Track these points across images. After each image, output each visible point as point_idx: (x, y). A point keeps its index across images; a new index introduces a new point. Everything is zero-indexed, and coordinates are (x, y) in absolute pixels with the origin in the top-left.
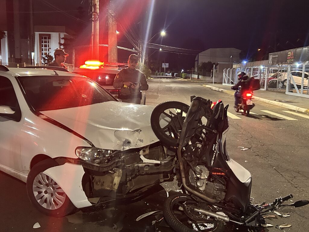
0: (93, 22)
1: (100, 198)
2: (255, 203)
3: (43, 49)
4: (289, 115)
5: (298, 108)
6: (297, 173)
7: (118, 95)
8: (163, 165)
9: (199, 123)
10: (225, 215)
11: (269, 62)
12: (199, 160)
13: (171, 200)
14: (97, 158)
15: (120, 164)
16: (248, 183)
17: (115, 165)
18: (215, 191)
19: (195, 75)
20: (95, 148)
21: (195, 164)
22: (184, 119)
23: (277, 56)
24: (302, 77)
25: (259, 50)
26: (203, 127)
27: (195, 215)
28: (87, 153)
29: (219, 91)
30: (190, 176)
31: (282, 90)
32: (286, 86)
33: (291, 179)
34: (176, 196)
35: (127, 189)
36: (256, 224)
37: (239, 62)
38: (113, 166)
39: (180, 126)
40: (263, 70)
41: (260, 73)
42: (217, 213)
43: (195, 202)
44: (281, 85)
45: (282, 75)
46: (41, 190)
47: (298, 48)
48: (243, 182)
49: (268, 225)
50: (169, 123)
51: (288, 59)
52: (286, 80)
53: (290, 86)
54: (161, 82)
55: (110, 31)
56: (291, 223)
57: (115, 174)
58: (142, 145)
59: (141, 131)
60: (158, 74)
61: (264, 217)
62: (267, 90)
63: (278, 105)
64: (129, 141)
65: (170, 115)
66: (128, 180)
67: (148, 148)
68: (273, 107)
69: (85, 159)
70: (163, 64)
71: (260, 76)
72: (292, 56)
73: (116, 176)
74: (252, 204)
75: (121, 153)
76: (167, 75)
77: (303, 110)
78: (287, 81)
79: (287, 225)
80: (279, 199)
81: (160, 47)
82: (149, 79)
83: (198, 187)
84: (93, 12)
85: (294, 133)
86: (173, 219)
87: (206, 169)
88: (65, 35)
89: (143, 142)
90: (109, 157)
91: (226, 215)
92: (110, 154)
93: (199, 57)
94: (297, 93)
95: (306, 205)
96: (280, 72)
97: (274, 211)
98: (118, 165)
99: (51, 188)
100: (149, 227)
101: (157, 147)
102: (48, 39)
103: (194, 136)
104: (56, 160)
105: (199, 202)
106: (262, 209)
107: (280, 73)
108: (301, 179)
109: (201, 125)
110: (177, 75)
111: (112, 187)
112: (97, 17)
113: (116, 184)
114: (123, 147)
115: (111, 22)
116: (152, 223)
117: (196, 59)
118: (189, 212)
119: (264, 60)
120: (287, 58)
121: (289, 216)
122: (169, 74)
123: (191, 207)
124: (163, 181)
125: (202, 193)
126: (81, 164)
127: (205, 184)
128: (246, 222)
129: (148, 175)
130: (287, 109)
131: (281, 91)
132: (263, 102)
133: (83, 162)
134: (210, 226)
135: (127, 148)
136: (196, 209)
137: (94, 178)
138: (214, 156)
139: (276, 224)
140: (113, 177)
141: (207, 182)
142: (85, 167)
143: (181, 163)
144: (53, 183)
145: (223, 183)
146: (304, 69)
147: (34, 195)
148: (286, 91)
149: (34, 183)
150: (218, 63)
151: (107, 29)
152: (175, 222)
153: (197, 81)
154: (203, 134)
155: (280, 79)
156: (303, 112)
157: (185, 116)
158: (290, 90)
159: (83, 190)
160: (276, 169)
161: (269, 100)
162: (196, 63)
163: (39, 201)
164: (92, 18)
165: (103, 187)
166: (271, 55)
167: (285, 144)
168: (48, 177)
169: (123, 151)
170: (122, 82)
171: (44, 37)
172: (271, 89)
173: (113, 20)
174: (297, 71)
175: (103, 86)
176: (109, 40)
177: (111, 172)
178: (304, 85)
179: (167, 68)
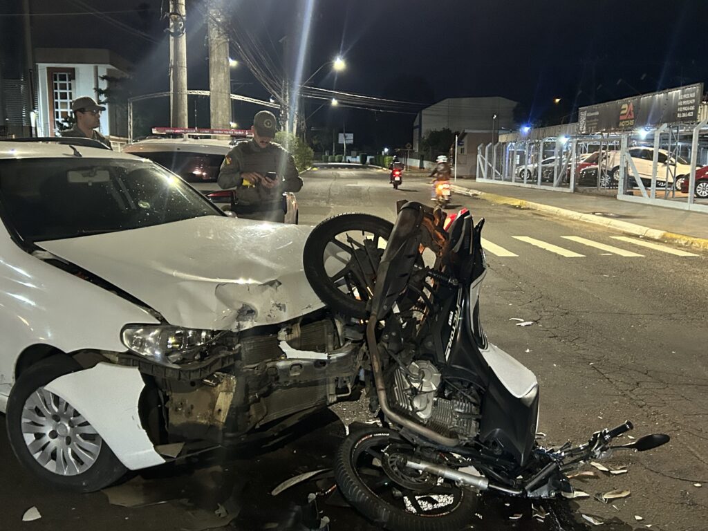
0: (172, 38)
1: (185, 445)
2: (549, 445)
3: (57, 103)
4: (624, 245)
5: (645, 229)
6: (644, 375)
7: (230, 204)
8: (334, 363)
9: (416, 262)
10: (478, 474)
11: (579, 128)
12: (416, 349)
13: (353, 443)
14: (173, 350)
15: (231, 363)
16: (530, 399)
17: (218, 366)
18: (454, 420)
19: (414, 160)
20: (169, 326)
21: (407, 357)
22: (382, 255)
23: (597, 113)
24: (652, 160)
25: (557, 100)
26: (427, 271)
27: (409, 476)
28: (150, 338)
29: (468, 196)
30: (396, 386)
31: (608, 191)
32: (617, 182)
33: (630, 389)
34: (363, 433)
35: (249, 422)
36: (549, 492)
37: (513, 128)
38: (213, 369)
39: (372, 272)
40: (565, 147)
41: (560, 154)
42: (460, 469)
43: (408, 446)
44: (607, 179)
45: (609, 157)
46: (42, 430)
47: (643, 94)
48: (519, 397)
49: (576, 494)
50: (348, 264)
51: (622, 121)
52: (618, 167)
53: (626, 182)
54: (337, 177)
55: (214, 59)
56: (630, 487)
57: (219, 386)
58: (285, 317)
59: (280, 284)
60: (329, 160)
61: (569, 477)
62: (576, 190)
63: (601, 224)
64: (254, 309)
65: (349, 245)
66: (250, 401)
67: (298, 324)
68: (588, 228)
69: (144, 354)
70: (341, 136)
71: (561, 159)
72: (630, 114)
73: (222, 391)
74: (541, 448)
75: (232, 337)
76: (349, 162)
77: (657, 234)
78: (621, 170)
79: (620, 493)
80: (601, 433)
81: (331, 96)
82: (308, 169)
83: (415, 410)
84: (171, 14)
85: (637, 286)
86: (357, 487)
87: (433, 368)
88: (109, 71)
89: (285, 311)
90: (205, 348)
91: (481, 474)
92: (207, 339)
93: (423, 117)
94: (642, 196)
95: (661, 444)
96: (603, 149)
97: (590, 462)
98: (225, 366)
99: (67, 425)
100: (300, 507)
101: (319, 322)
102: (70, 80)
103: (407, 295)
104: (75, 357)
105: (418, 445)
106: (564, 457)
107: (604, 151)
108: (651, 387)
109: (420, 268)
110: (374, 161)
111: (212, 417)
112: (181, 25)
113: (223, 409)
114: (236, 323)
115: (216, 38)
116: (307, 500)
117: (416, 123)
118: (396, 469)
119: (568, 123)
120: (619, 117)
121: (625, 471)
122: (356, 157)
123: (398, 457)
124: (335, 399)
125: (424, 426)
126: (136, 366)
127: (431, 403)
128: (526, 488)
129: (299, 387)
130: (620, 232)
131: (606, 192)
132: (567, 218)
133: (142, 360)
134: (444, 500)
135: (248, 325)
136: (411, 464)
137: (168, 397)
138: (452, 338)
139: (596, 492)
140: (214, 395)
141: (435, 399)
142: (145, 371)
143: (374, 356)
144: (70, 411)
145: (474, 400)
146: (657, 143)
147: (25, 442)
148: (619, 192)
149: (23, 413)
150: (466, 131)
151: (207, 53)
152: (361, 493)
153: (420, 175)
154: (425, 290)
155: (605, 167)
156: (657, 238)
157: (384, 248)
158: (628, 191)
159: (141, 427)
160: (596, 366)
161: (580, 214)
162: (416, 131)
163: (37, 456)
164: (169, 27)
165: (191, 419)
166: (583, 111)
167: (616, 311)
168: (57, 399)
169: (238, 333)
170: (238, 174)
171: (60, 75)
172: (585, 188)
173: (219, 34)
174: (643, 148)
175: (194, 184)
176: (212, 79)
177: (208, 381)
178: (658, 179)
179: (350, 144)
